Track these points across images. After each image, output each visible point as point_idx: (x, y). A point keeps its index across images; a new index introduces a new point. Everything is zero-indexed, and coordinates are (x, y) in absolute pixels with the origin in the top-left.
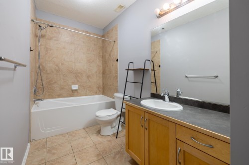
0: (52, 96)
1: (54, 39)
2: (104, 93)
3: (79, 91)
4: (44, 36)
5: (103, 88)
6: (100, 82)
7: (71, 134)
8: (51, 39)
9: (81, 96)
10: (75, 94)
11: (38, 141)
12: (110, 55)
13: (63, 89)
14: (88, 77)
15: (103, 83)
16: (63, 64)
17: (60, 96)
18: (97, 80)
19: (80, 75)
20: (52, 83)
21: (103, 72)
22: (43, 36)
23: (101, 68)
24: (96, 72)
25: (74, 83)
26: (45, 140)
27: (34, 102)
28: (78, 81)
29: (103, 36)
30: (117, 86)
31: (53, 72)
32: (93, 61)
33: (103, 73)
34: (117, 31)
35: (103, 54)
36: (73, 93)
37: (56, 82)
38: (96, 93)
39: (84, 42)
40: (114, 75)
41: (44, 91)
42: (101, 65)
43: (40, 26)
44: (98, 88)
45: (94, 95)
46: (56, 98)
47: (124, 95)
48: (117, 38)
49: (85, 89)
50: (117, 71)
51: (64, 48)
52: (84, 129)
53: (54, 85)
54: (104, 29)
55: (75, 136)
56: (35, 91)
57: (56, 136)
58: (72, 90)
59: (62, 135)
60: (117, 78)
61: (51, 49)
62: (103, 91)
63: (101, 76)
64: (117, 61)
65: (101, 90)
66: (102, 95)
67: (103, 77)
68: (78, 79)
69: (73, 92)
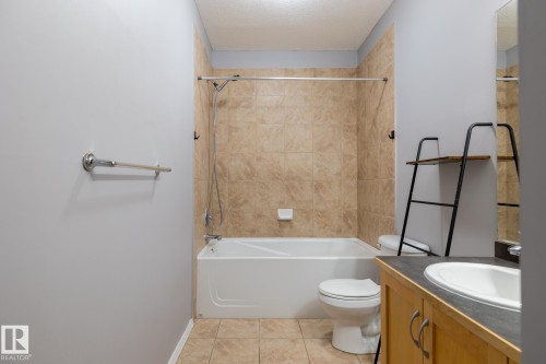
0: (238, 232)
1: (243, 104)
2: (360, 235)
3: (295, 224)
4: (225, 103)
5: (360, 219)
6: (351, 201)
7: (267, 323)
8: (236, 106)
9: (299, 236)
10: (286, 230)
11: (207, 321)
12: (374, 123)
13: (260, 216)
14: (318, 187)
15: (359, 205)
16: (259, 159)
17: (254, 233)
18: (342, 196)
19: (296, 184)
20: (240, 202)
21: (359, 173)
22: (222, 104)
23: (355, 160)
24: (339, 174)
25: (282, 205)
26: (217, 322)
27: (207, 240)
28: (293, 198)
29: (358, 72)
30: (392, 215)
31: (241, 179)
32: (331, 145)
33: (360, 176)
34: (392, 45)
35: (358, 120)
36: (282, 228)
37: (246, 201)
38: (339, 233)
39: (306, 99)
40: (385, 181)
41: (226, 221)
42: (354, 154)
43: (215, 85)
44: (346, 217)
45: (332, 236)
46: (246, 236)
47: (402, 243)
48: (391, 70)
49: (308, 220)
50: (393, 169)
51: (263, 122)
52: (297, 319)
53: (242, 208)
54: (360, 51)
55: (272, 331)
56: (207, 218)
57: (238, 319)
58: (280, 221)
59: (249, 320)
60: (392, 190)
61: (237, 129)
62: (360, 229)
63: (354, 183)
64: (392, 137)
65: (354, 224)
66: (356, 239)
67: (360, 188)
68: (293, 193)
69: (280, 226)
